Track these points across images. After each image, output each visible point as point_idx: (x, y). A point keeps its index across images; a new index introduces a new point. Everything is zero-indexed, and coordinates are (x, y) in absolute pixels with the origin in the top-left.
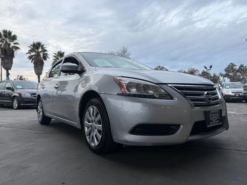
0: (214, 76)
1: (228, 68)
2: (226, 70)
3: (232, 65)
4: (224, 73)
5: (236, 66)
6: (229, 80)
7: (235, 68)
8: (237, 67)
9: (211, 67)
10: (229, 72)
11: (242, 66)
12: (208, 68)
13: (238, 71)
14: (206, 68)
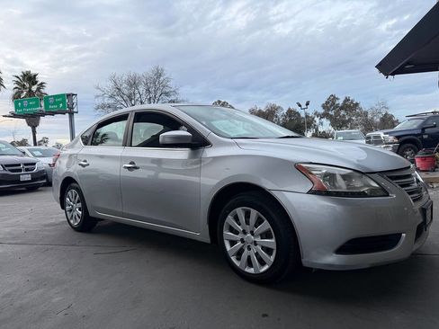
0: (307, 116)
1: (327, 103)
2: (324, 107)
3: (333, 99)
4: (321, 111)
5: (338, 99)
6: (329, 122)
7: (337, 102)
8: (340, 102)
9: (307, 104)
10: (329, 110)
11: (347, 100)
12: (304, 106)
13: (342, 108)
14: (300, 106)
